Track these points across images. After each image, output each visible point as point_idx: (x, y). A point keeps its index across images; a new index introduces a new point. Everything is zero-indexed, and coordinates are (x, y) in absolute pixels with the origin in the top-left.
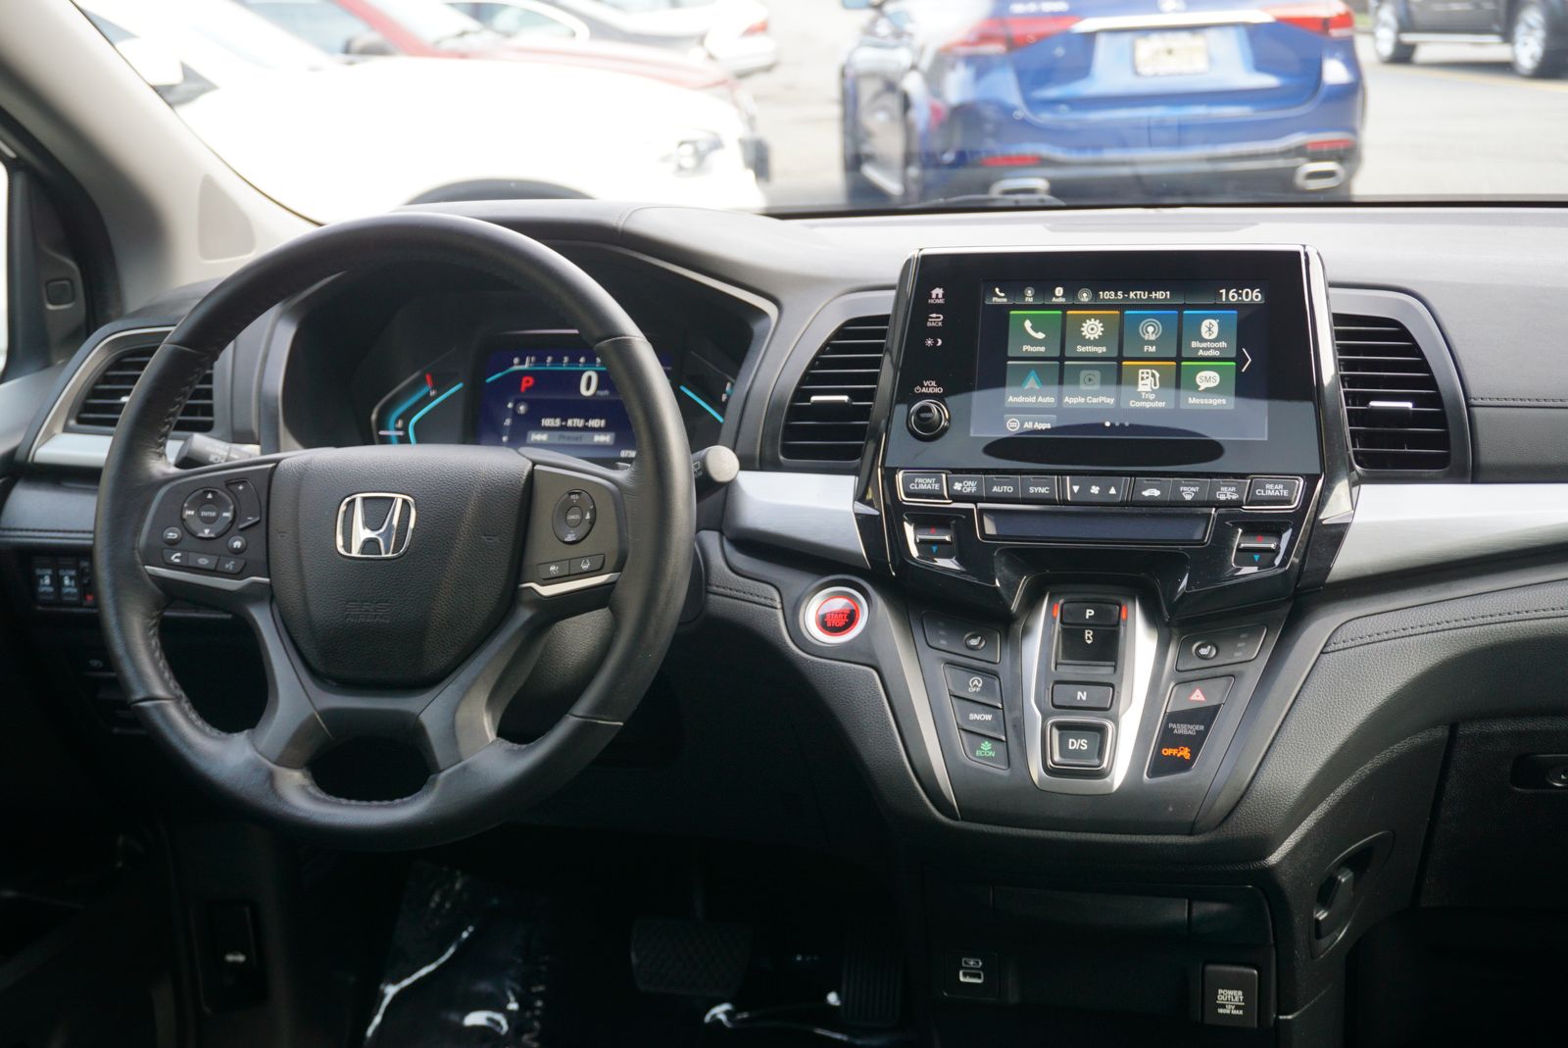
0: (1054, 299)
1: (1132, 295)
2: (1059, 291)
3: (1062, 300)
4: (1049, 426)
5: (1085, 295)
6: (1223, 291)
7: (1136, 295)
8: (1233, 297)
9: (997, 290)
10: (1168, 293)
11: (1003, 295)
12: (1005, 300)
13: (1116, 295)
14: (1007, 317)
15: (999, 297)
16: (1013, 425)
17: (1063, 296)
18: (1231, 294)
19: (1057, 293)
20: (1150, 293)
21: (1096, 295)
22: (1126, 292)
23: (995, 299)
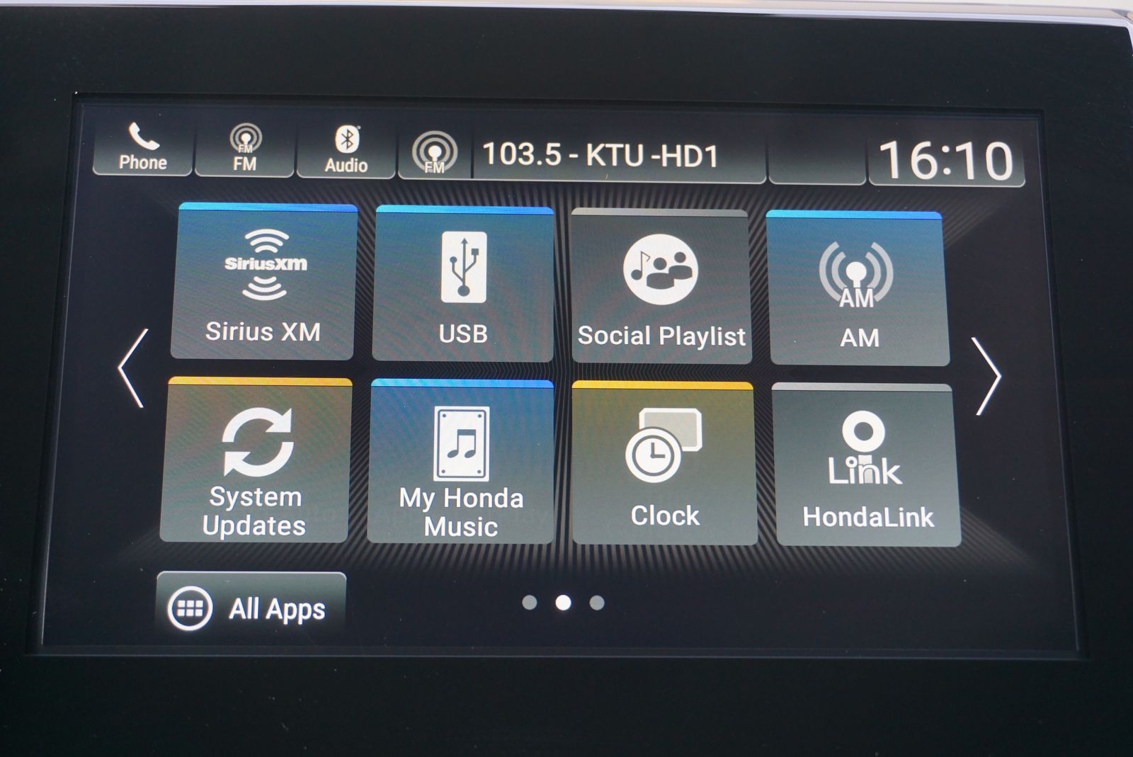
0: (331, 165)
1: (593, 154)
2: (347, 137)
3: (357, 168)
4: (319, 612)
5: (435, 152)
6: (892, 146)
7: (606, 154)
8: (924, 166)
9: (134, 129)
10: (712, 149)
11: (153, 145)
12: (161, 164)
13: (540, 153)
14: (167, 227)
15: (141, 153)
16: (190, 609)
17: (359, 154)
18: (916, 158)
19: (341, 147)
20: (653, 148)
21: (471, 151)
22: (574, 143)
23: (129, 163)
